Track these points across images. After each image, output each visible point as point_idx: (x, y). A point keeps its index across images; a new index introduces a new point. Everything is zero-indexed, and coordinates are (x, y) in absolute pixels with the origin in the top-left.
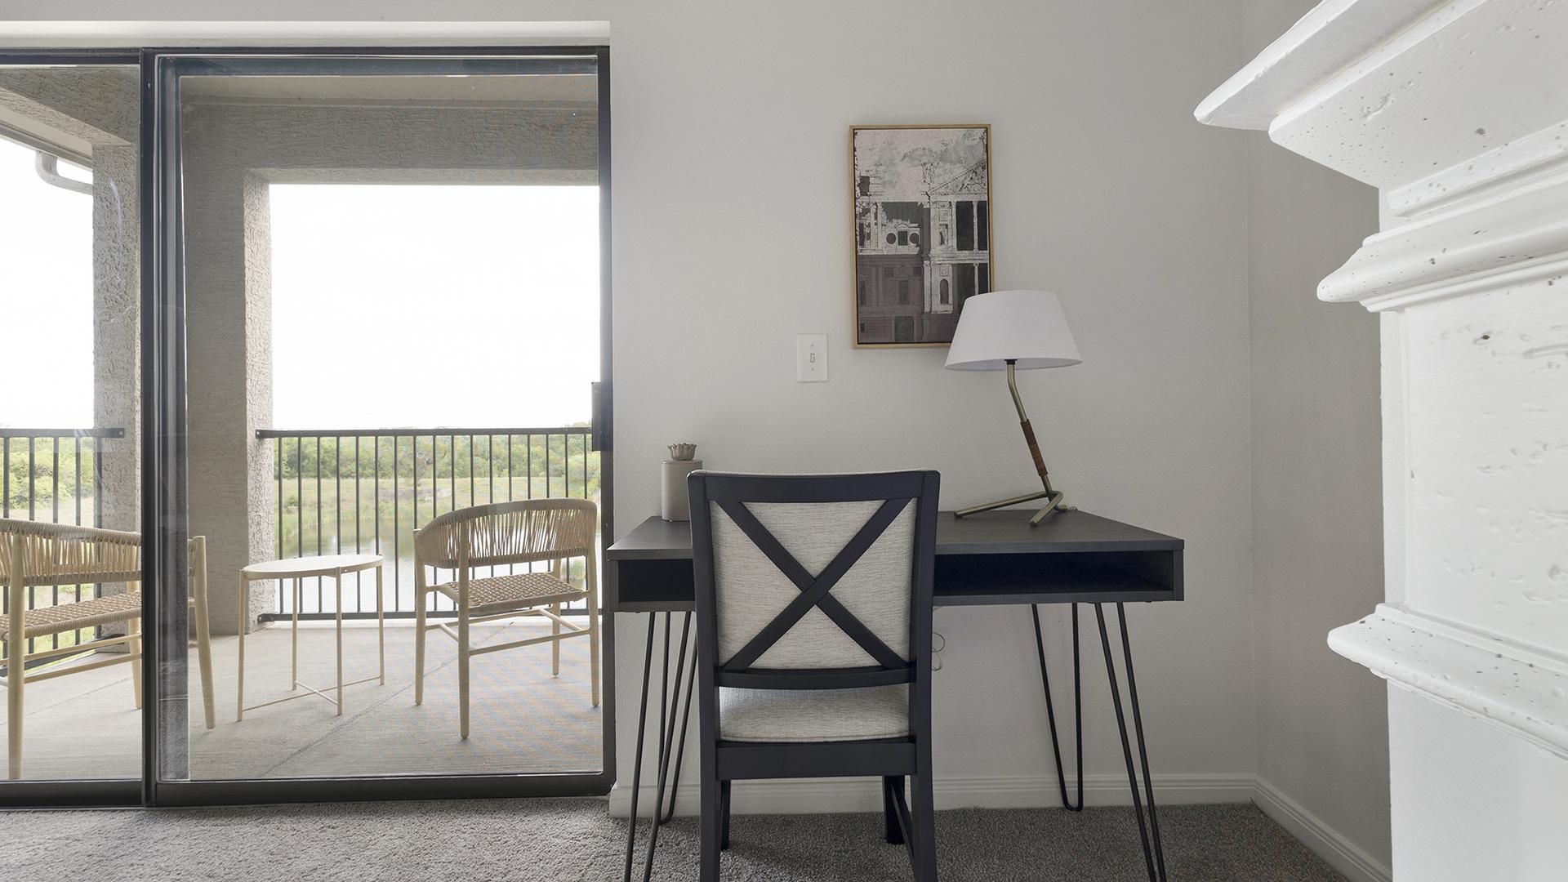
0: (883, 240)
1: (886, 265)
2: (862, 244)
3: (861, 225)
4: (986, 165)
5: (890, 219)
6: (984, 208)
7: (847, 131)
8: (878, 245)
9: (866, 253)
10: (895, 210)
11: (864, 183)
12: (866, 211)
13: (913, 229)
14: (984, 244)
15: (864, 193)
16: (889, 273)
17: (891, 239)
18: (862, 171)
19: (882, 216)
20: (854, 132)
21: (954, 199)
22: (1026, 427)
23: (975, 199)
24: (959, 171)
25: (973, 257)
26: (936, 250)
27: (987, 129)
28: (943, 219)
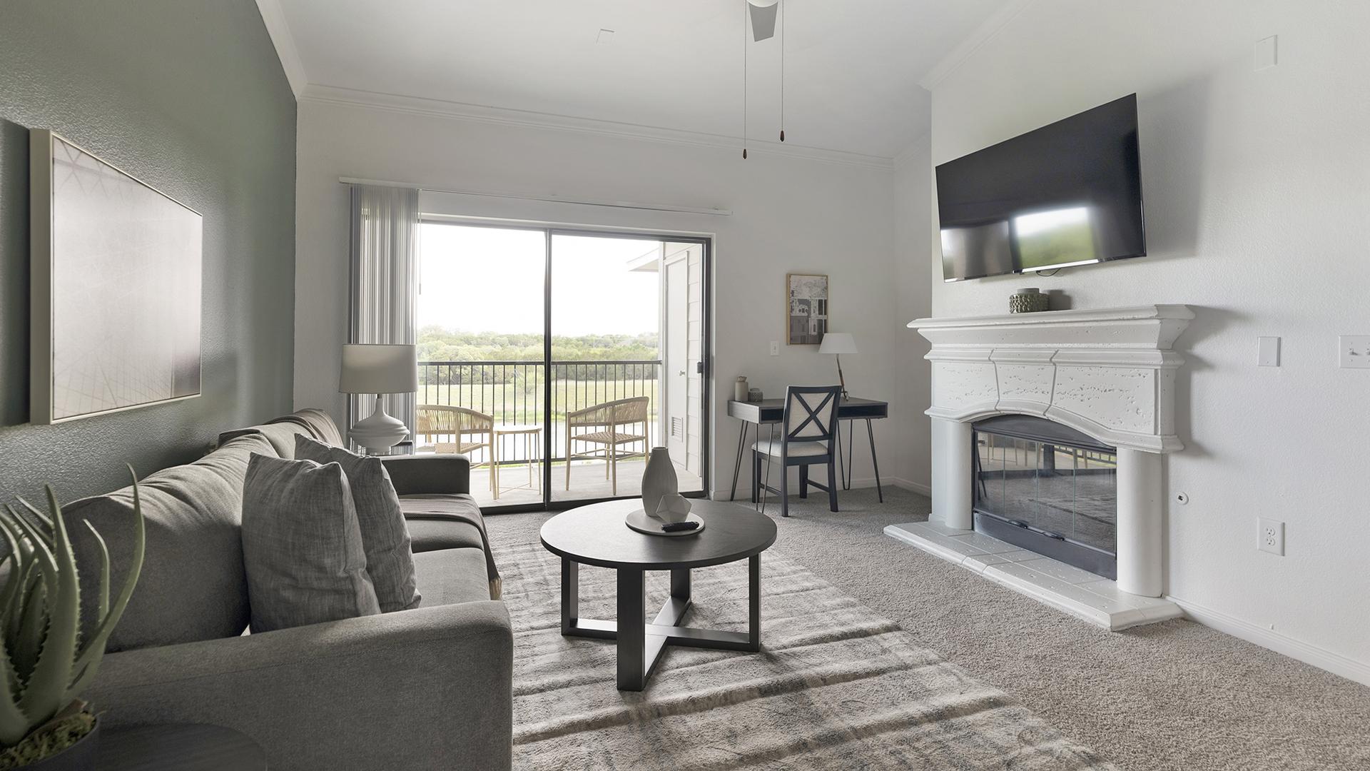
0: (798, 312)
1: (798, 319)
2: (792, 312)
3: (792, 306)
4: (826, 288)
5: (800, 304)
6: (825, 301)
7: (787, 275)
8: (796, 313)
9: (793, 315)
10: (802, 302)
11: (793, 292)
12: (793, 302)
13: (806, 308)
14: (825, 314)
15: (793, 296)
16: (799, 321)
17: (800, 311)
18: (792, 289)
19: (797, 303)
20: (789, 276)
21: (818, 299)
22: (840, 371)
23: (823, 299)
24: (819, 290)
25: (822, 317)
26: (812, 315)
27: (827, 276)
28: (815, 305)
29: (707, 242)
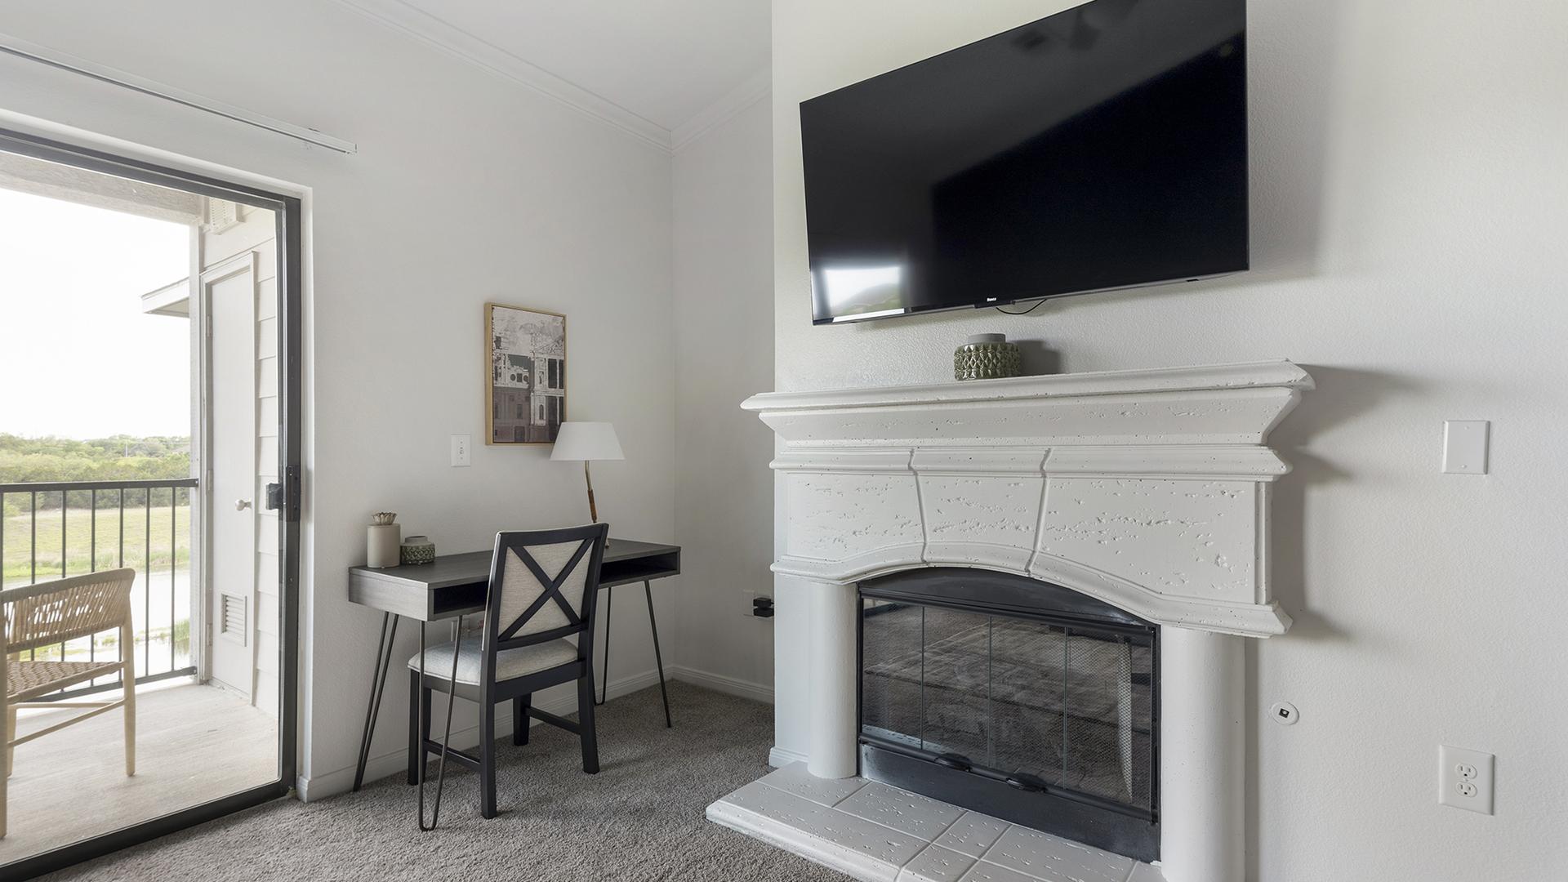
0: (508, 378)
1: (510, 394)
2: (496, 380)
3: (496, 367)
4: (563, 339)
5: (512, 365)
6: (562, 363)
7: (486, 305)
8: (505, 381)
9: (499, 385)
10: (516, 360)
11: (498, 340)
12: (499, 359)
13: (525, 373)
14: (562, 386)
15: (498, 347)
16: (512, 399)
17: (513, 377)
18: (496, 333)
19: (508, 363)
20: (490, 308)
21: (548, 357)
22: (590, 493)
23: (558, 358)
24: (550, 341)
25: (556, 392)
26: (537, 386)
27: (564, 317)
28: (541, 368)
29: (291, 210)
